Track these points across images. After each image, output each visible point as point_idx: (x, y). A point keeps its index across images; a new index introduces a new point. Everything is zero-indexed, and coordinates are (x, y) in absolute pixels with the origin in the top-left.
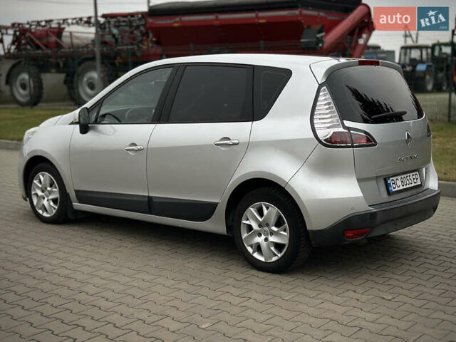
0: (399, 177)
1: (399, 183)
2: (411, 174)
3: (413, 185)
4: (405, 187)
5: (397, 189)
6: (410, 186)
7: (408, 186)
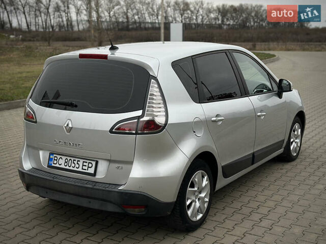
0: (64, 158)
1: (62, 162)
2: (82, 161)
3: (80, 169)
4: (67, 167)
5: (57, 165)
6: (75, 169)
7: (71, 168)
